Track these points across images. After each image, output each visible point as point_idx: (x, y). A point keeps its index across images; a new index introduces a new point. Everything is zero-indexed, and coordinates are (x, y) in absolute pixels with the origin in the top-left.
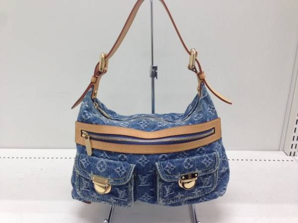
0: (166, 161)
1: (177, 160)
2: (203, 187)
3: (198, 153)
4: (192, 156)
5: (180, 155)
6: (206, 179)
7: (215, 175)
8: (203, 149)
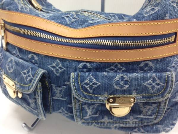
0: (87, 74)
1: (105, 74)
2: (142, 116)
3: (141, 69)
4: (129, 72)
5: (112, 67)
6: (148, 107)
7: (162, 105)
8: (151, 64)
